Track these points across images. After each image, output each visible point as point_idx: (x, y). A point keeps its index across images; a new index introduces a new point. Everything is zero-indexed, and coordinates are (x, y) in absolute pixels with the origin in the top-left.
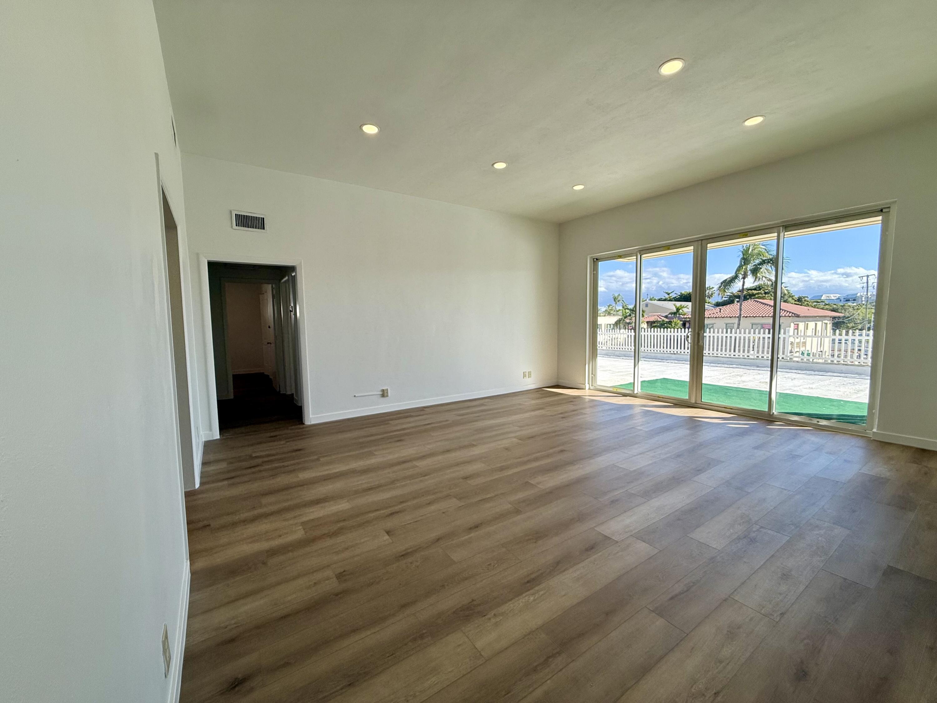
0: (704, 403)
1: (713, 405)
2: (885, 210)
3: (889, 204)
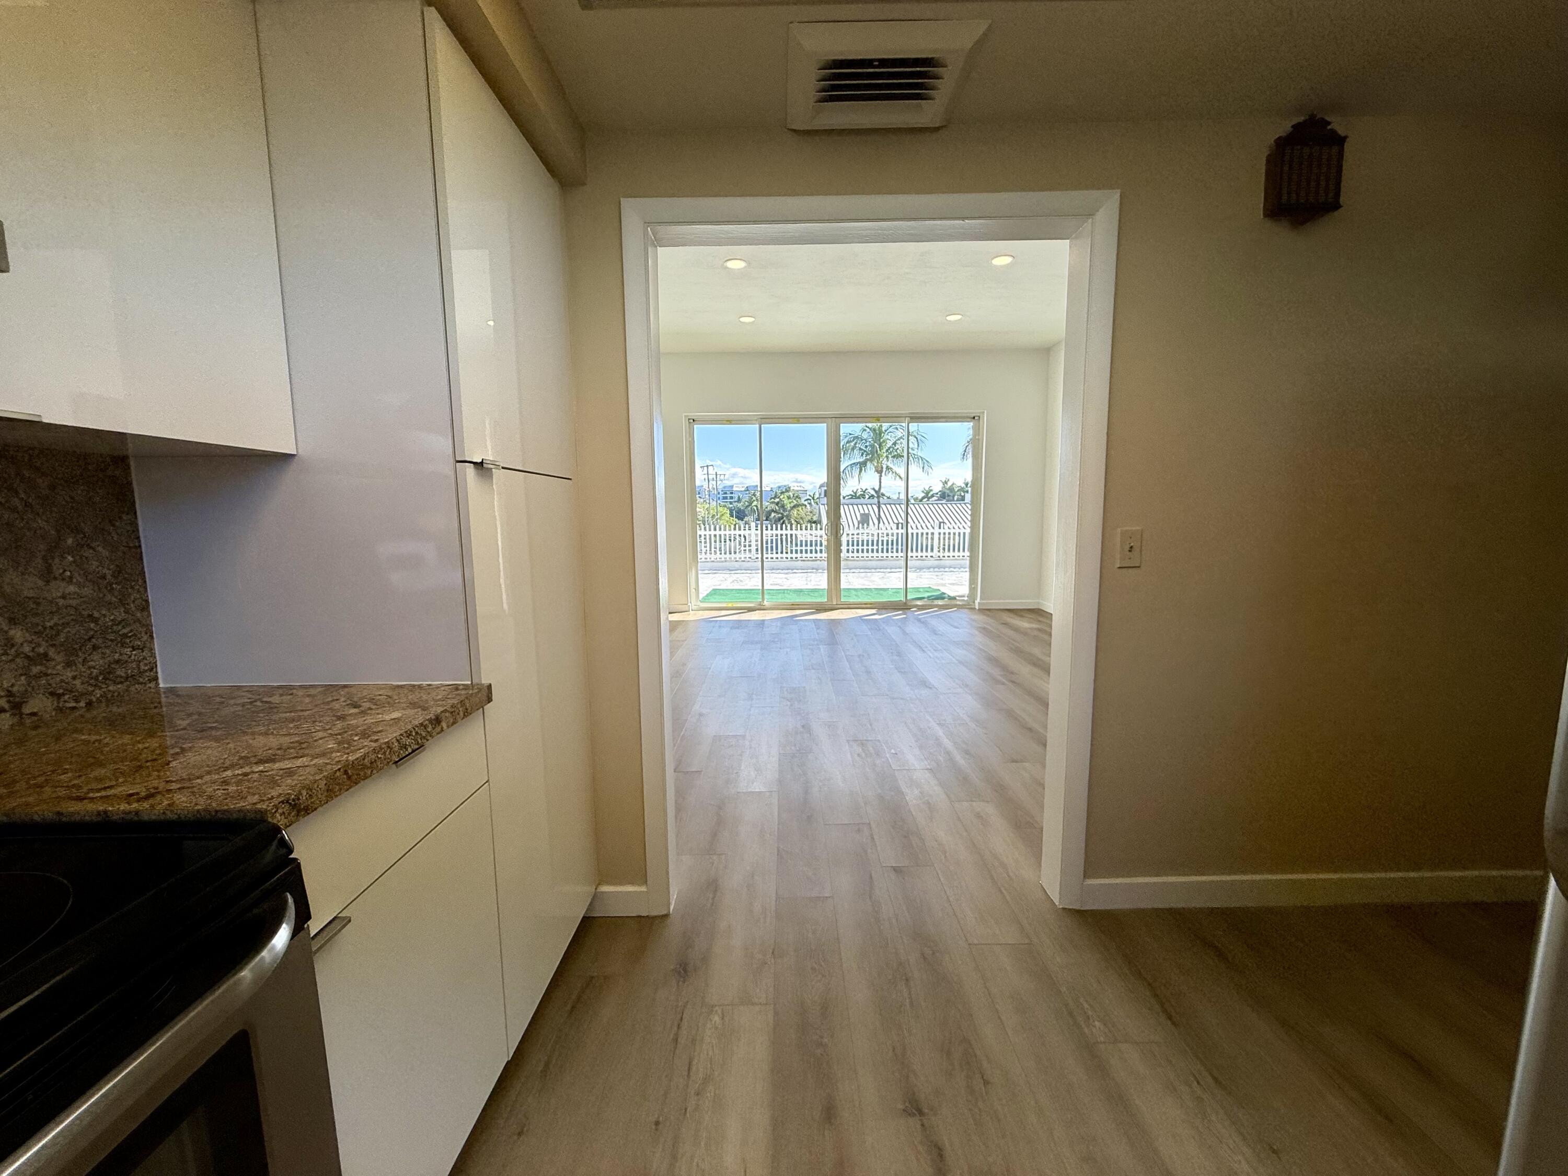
0: (843, 603)
1: (853, 603)
2: (976, 418)
3: (980, 413)
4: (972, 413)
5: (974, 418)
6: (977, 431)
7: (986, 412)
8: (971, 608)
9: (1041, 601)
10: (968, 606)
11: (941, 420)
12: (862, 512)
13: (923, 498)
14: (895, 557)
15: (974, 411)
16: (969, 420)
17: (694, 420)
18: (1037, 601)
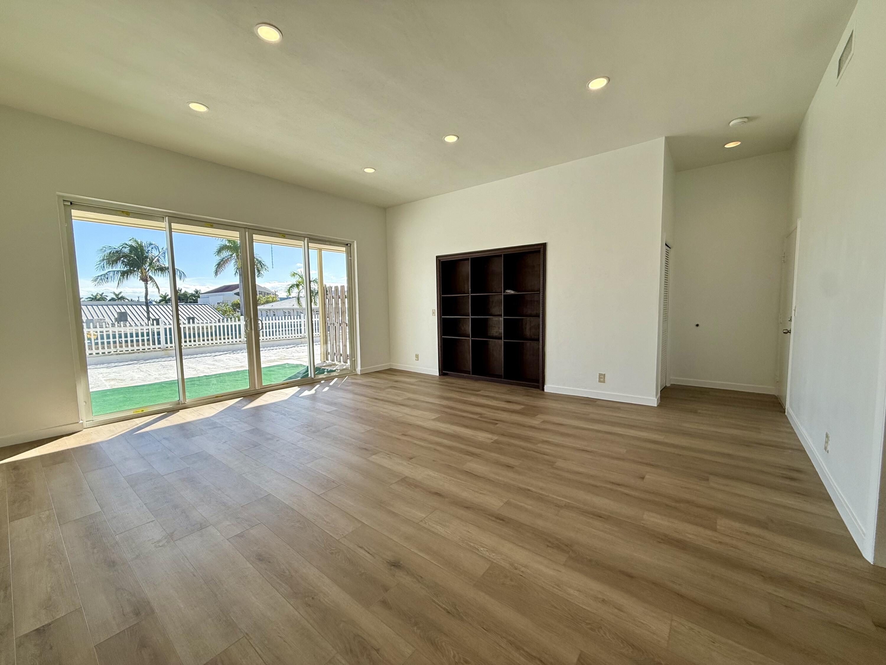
0: (265, 387)
1: (273, 385)
2: (349, 245)
3: (351, 242)
4: (346, 241)
5: (347, 245)
6: (349, 254)
7: (355, 242)
8: (355, 374)
9: (391, 363)
10: (351, 373)
11: (327, 243)
12: (118, 311)
13: (161, 301)
14: (210, 344)
15: (347, 240)
16: (344, 245)
17: (71, 203)
18: (389, 364)
